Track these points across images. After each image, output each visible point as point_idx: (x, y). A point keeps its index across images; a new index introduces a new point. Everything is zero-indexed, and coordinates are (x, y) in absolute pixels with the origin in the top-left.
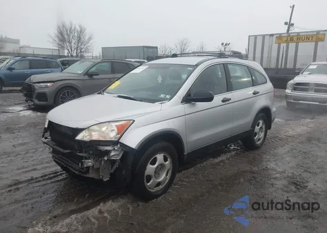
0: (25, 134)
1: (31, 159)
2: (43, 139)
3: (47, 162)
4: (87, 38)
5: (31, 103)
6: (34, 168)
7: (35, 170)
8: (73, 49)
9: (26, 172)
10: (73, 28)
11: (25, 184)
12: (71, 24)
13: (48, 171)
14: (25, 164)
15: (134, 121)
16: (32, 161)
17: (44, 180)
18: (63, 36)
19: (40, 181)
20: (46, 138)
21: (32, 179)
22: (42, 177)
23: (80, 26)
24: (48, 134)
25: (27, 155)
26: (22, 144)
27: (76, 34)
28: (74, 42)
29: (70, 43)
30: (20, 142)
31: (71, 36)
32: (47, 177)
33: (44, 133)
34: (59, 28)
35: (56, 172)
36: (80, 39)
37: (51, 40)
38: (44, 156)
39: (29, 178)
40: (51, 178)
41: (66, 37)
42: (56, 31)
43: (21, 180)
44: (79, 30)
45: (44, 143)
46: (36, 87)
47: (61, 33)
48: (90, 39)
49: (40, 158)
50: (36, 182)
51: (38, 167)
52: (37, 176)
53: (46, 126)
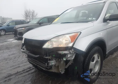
0: (14, 49)
1: (17, 61)
2: (22, 50)
3: (25, 62)
4: (35, 14)
5: (17, 37)
6: (18, 66)
7: (19, 67)
8: (31, 19)
9: (14, 68)
10: (30, 11)
11: (14, 76)
12: (30, 10)
13: (26, 67)
14: (14, 64)
15: (81, 33)
16: (18, 62)
17: (24, 73)
18: (27, 14)
19: (22, 73)
20: (24, 49)
21: (18, 73)
22: (23, 71)
23: (33, 10)
24: (24, 47)
25: (15, 59)
26: (13, 54)
27: (31, 13)
28: (31, 16)
29: (30, 17)
30: (12, 53)
31: (30, 14)
32: (25, 71)
33: (22, 47)
34: (25, 12)
35: (30, 68)
36: (33, 15)
37: (23, 16)
38: (23, 59)
39: (16, 72)
40: (27, 71)
41: (28, 15)
42: (24, 13)
43: (12, 74)
44: (32, 12)
45: (23, 52)
46: (18, 30)
47: (26, 14)
48: (37, 15)
49: (21, 60)
50: (20, 74)
51: (20, 65)
52: (20, 71)
53: (23, 43)
